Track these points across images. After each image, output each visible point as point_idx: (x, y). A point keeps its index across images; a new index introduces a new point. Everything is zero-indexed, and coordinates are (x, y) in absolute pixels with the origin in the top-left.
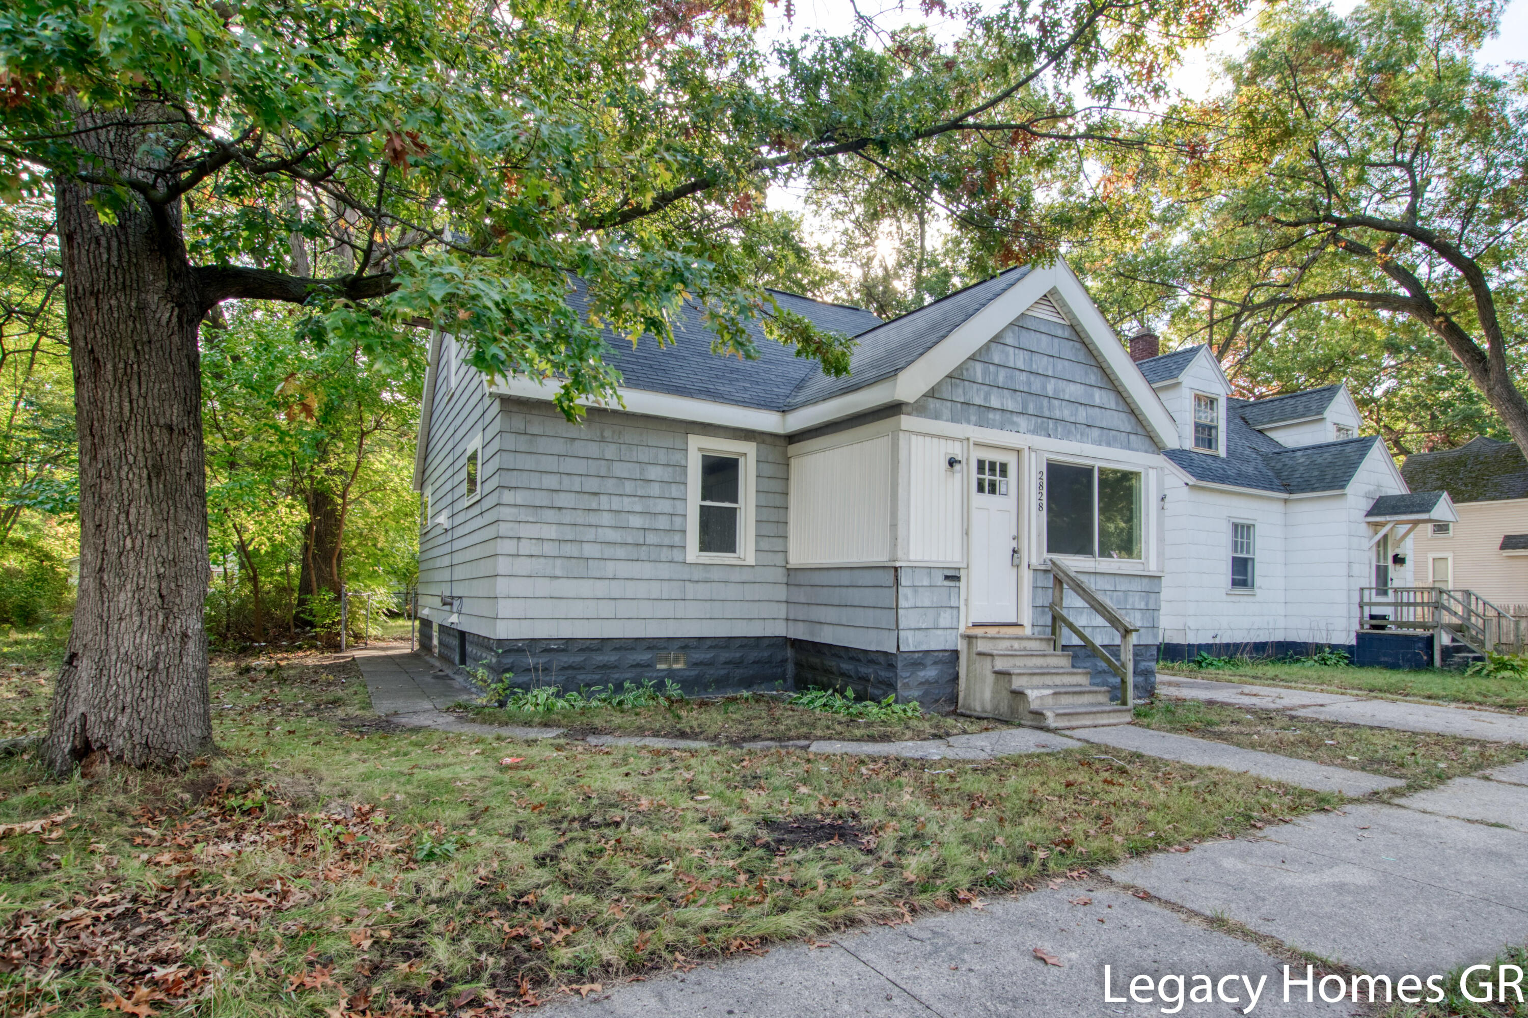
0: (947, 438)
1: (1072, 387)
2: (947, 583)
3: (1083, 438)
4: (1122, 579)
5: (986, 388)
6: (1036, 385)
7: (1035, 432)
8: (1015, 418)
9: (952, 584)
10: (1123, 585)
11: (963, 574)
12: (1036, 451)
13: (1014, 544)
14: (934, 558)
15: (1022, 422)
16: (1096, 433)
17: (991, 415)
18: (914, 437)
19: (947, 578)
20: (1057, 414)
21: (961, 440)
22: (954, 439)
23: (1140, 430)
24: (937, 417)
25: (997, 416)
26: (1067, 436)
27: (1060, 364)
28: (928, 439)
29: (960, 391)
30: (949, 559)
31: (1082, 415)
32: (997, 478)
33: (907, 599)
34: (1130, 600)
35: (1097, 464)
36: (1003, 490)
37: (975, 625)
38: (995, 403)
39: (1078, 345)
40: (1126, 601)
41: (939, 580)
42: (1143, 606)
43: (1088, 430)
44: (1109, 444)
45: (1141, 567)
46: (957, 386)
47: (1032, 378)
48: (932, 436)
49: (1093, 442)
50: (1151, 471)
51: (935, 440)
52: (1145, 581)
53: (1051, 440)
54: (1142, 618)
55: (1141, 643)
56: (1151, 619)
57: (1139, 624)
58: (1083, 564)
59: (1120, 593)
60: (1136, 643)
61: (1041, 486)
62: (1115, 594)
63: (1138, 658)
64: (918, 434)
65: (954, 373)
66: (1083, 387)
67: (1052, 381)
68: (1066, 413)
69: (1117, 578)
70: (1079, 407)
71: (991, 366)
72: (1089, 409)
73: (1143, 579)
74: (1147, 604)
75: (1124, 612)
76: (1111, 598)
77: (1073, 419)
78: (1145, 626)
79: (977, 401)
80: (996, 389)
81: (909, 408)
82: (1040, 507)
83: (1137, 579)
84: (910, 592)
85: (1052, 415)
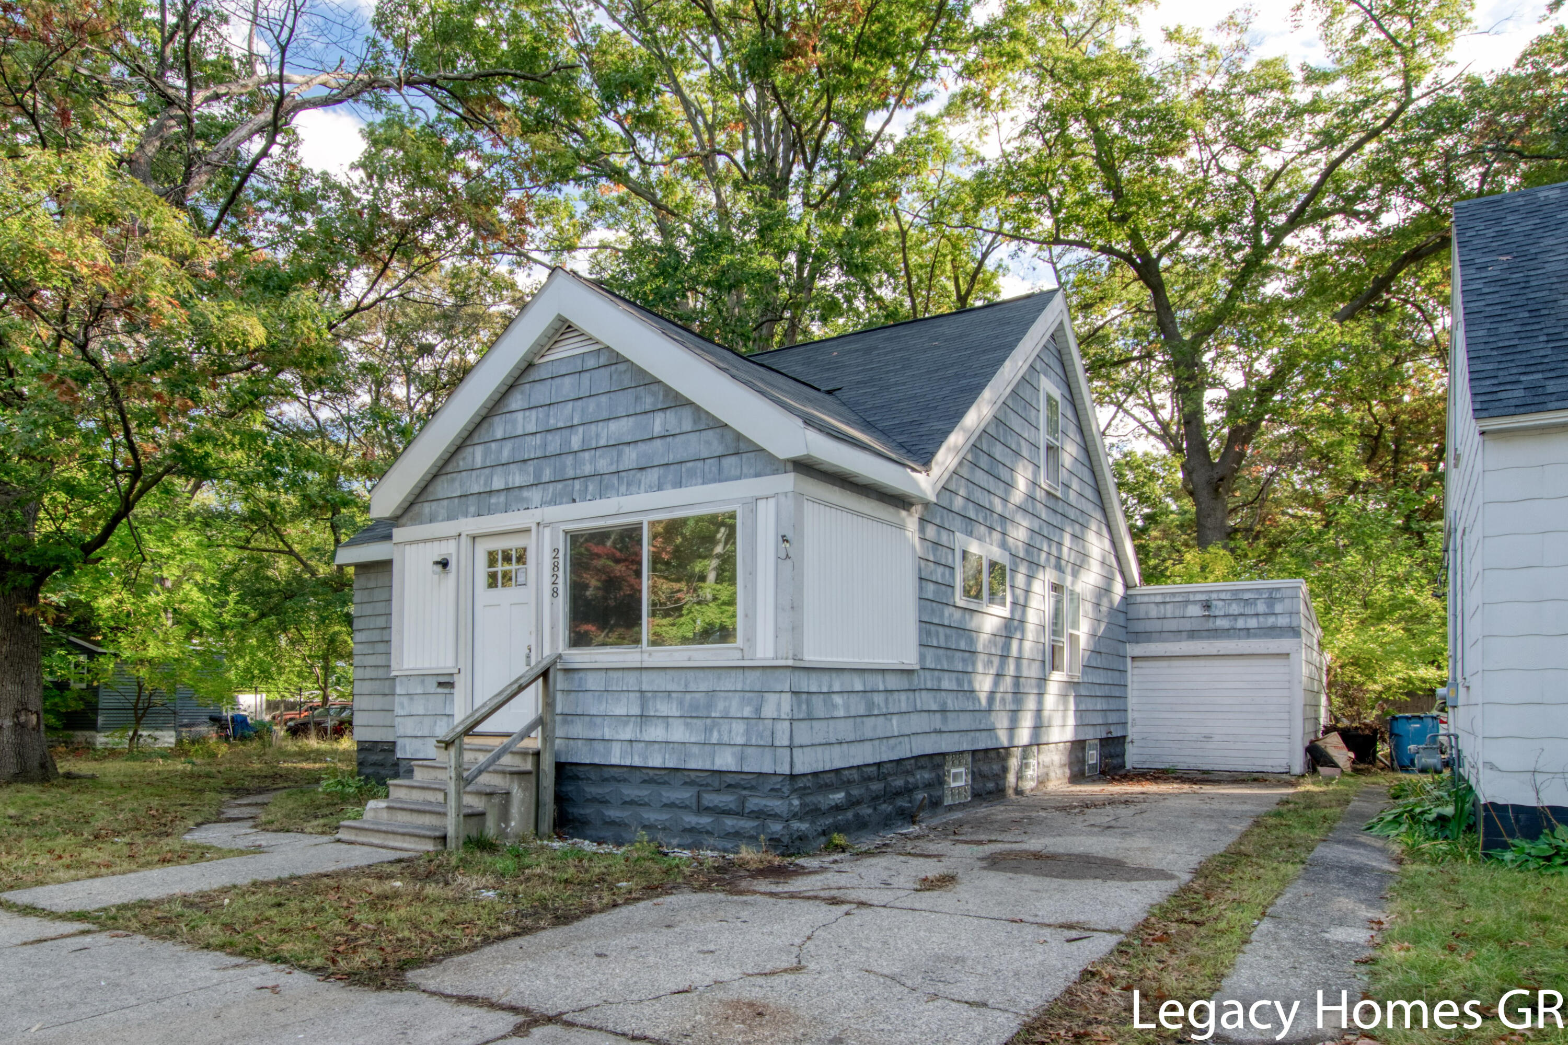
0: (440, 539)
1: (613, 426)
2: (440, 690)
3: (632, 487)
4: (701, 674)
5: (487, 471)
6: (554, 443)
7: (553, 502)
8: (525, 494)
9: (446, 691)
10: (705, 684)
11: (458, 679)
12: (548, 525)
14: (426, 665)
15: (535, 495)
16: (653, 476)
17: (493, 500)
18: (407, 548)
19: (440, 684)
20: (588, 469)
21: (454, 538)
22: (447, 538)
25: (502, 498)
26: (601, 494)
28: (421, 545)
29: (457, 484)
30: (442, 665)
31: (631, 457)
32: (513, 567)
33: (403, 707)
34: (721, 705)
35: (645, 520)
36: (521, 579)
38: (498, 483)
39: (620, 367)
40: (710, 706)
41: (432, 687)
42: (747, 712)
43: (639, 475)
44: (678, 484)
45: (737, 654)
46: (453, 480)
47: (549, 437)
48: (425, 541)
49: (650, 489)
50: (762, 504)
51: (429, 545)
53: (578, 505)
54: (747, 732)
55: (746, 769)
56: (768, 733)
57: (740, 740)
58: (621, 658)
59: (697, 695)
60: (733, 769)
61: (555, 567)
62: (688, 696)
63: (744, 793)
64: (411, 543)
65: (449, 468)
66: (631, 419)
67: (581, 429)
68: (603, 464)
69: (691, 674)
70: (626, 449)
71: (493, 445)
72: (642, 447)
73: (747, 673)
74: (758, 710)
75: (709, 721)
76: (681, 703)
77: (613, 468)
78: (753, 742)
79: (476, 489)
80: (499, 469)
81: (404, 520)
82: (555, 593)
83: (733, 673)
84: (405, 700)
85: (579, 473)
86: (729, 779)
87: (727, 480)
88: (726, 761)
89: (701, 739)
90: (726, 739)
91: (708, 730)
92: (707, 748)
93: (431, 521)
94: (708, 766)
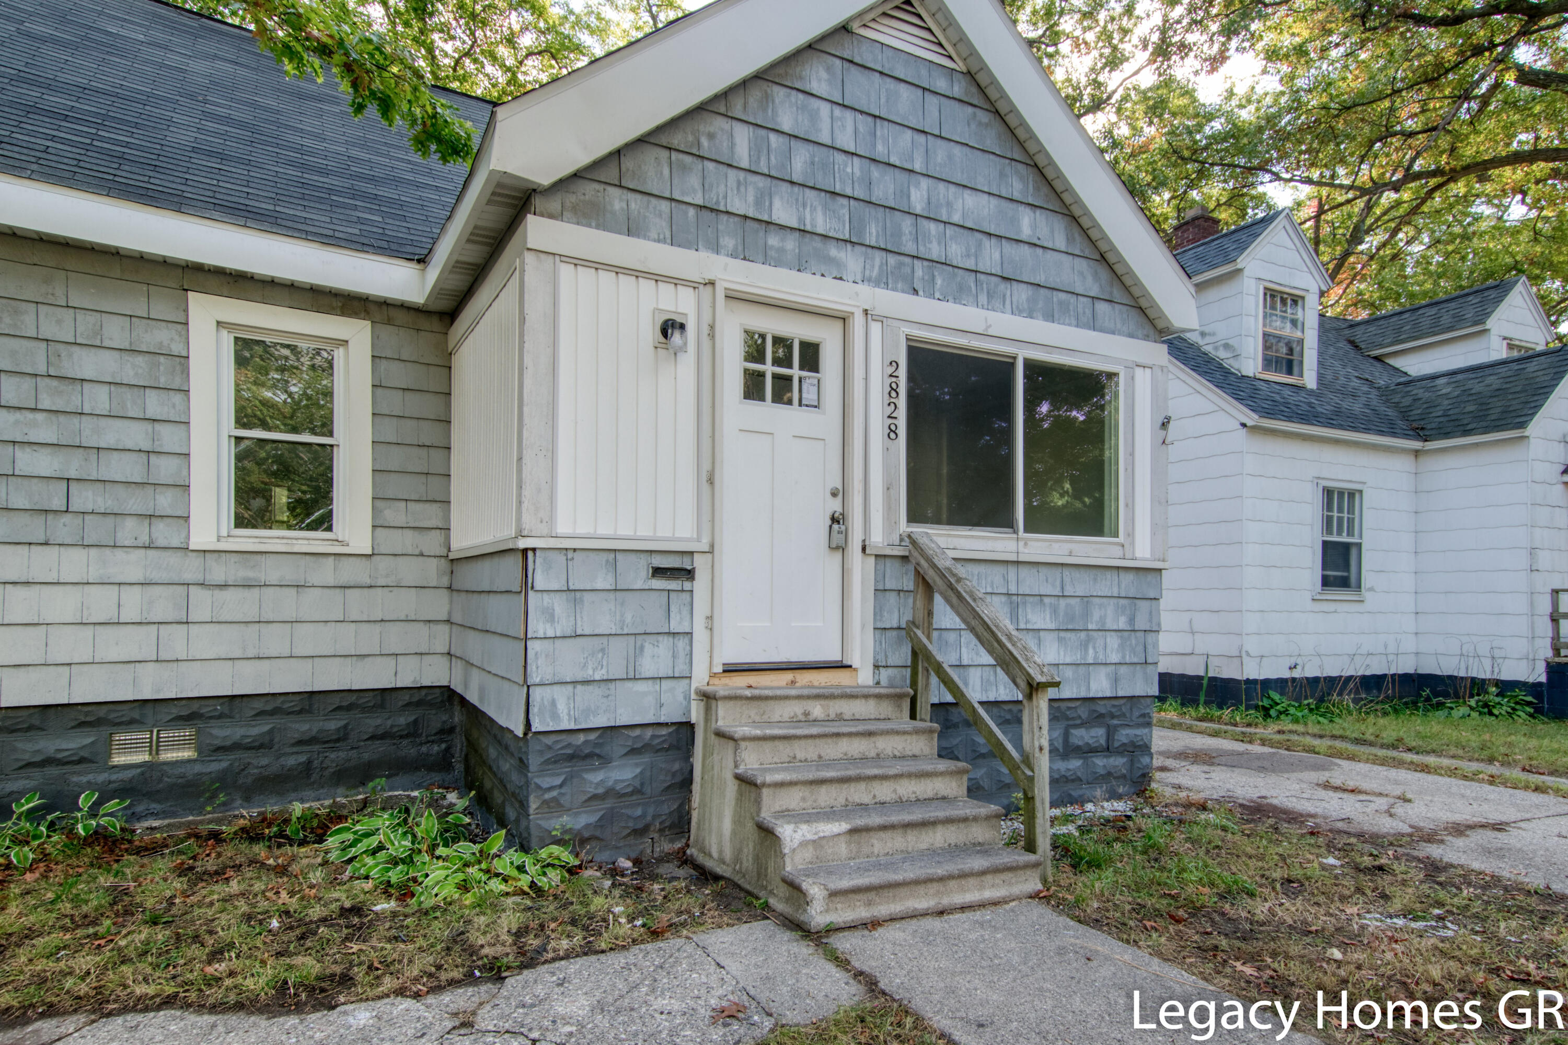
0: (657, 278)
1: (970, 199)
2: (659, 584)
3: (993, 301)
4: (1076, 574)
5: (761, 182)
6: (885, 187)
7: (882, 281)
8: (834, 251)
9: (673, 585)
10: (1080, 585)
11: (700, 564)
12: (881, 319)
13: (835, 505)
14: (623, 531)
15: (852, 260)
16: (1022, 294)
17: (773, 240)
18: (566, 271)
19: (658, 572)
20: (935, 251)
21: (694, 285)
22: (676, 282)
23: (1118, 294)
24: (632, 229)
25: (791, 243)
26: (957, 295)
27: (941, 151)
28: (606, 277)
29: (694, 181)
30: (664, 531)
31: (991, 256)
32: (795, 372)
33: (550, 616)
34: (1096, 614)
35: (1023, 354)
36: (810, 395)
37: (730, 670)
38: (782, 213)
39: (984, 117)
40: (1086, 614)
41: (637, 576)
42: (1122, 623)
43: (1003, 286)
44: (1050, 317)
45: (1118, 552)
46: (684, 168)
47: (876, 172)
48: (618, 270)
49: (1015, 311)
50: (1139, 372)
51: (626, 281)
52: (1128, 578)
53: (920, 302)
54: (1122, 647)
55: (1120, 694)
56: (1140, 648)
57: (1114, 658)
58: (990, 545)
59: (1073, 601)
60: (1108, 694)
61: (894, 389)
62: (1063, 602)
63: (1115, 722)
64: (578, 262)
65: (677, 139)
66: (994, 201)
67: (925, 183)
68: (956, 251)
69: (1066, 572)
70: (986, 241)
71: (773, 137)
72: (1008, 247)
73: (1122, 574)
74: (1132, 620)
75: (1083, 635)
76: (1055, 611)
77: (970, 264)
78: (1128, 661)
79: (738, 206)
80: (785, 187)
81: (554, 204)
82: (892, 432)
83: (1108, 574)
84: (559, 605)
85: (922, 252)
86: (1101, 708)
87: (1102, 330)
88: (1100, 686)
89: (1077, 657)
90: (1101, 658)
91: (1084, 646)
92: (1082, 670)
93: (629, 233)
94: (1083, 694)
